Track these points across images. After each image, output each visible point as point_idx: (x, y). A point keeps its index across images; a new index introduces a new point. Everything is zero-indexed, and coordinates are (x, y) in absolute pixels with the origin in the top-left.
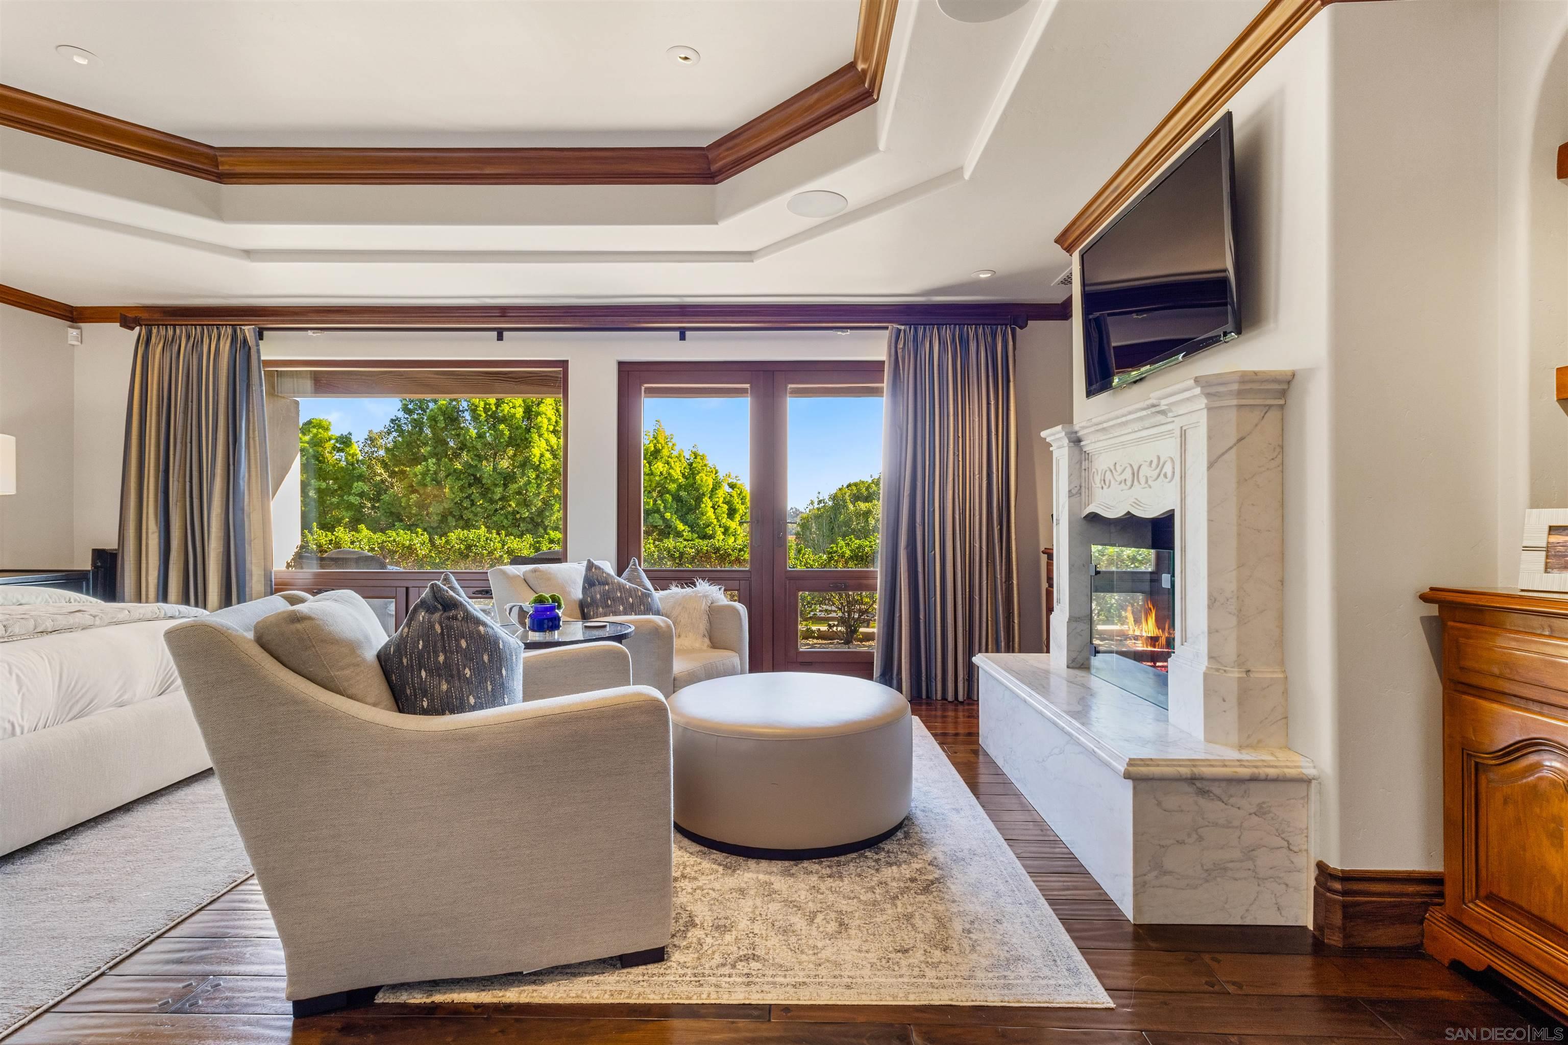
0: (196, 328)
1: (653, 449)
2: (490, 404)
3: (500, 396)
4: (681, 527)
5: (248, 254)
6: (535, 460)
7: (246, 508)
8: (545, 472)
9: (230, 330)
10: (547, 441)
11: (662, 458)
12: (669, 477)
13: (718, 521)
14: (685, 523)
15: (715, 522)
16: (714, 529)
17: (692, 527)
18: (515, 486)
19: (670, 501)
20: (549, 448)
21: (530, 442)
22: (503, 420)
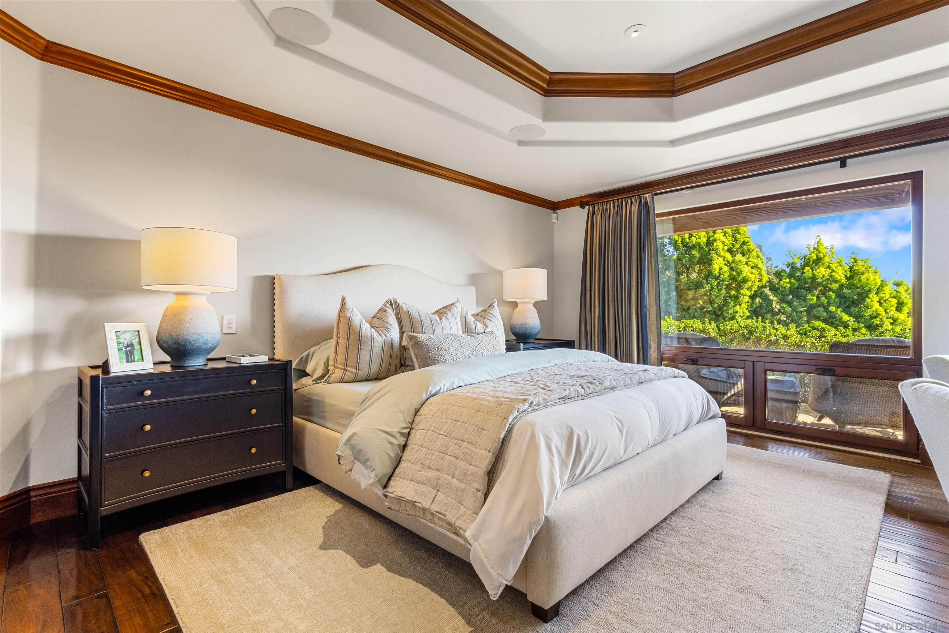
0: (618, 201)
1: (815, 257)
2: (685, 239)
3: (690, 232)
4: (845, 317)
5: (673, 143)
6: (716, 272)
7: (647, 306)
8: (724, 280)
9: (637, 198)
10: (724, 258)
11: (823, 264)
12: (832, 279)
13: (886, 313)
14: (850, 315)
15: (883, 314)
16: (881, 320)
17: (858, 317)
18: (703, 290)
19: (833, 297)
20: (726, 263)
21: (712, 260)
22: (693, 247)
